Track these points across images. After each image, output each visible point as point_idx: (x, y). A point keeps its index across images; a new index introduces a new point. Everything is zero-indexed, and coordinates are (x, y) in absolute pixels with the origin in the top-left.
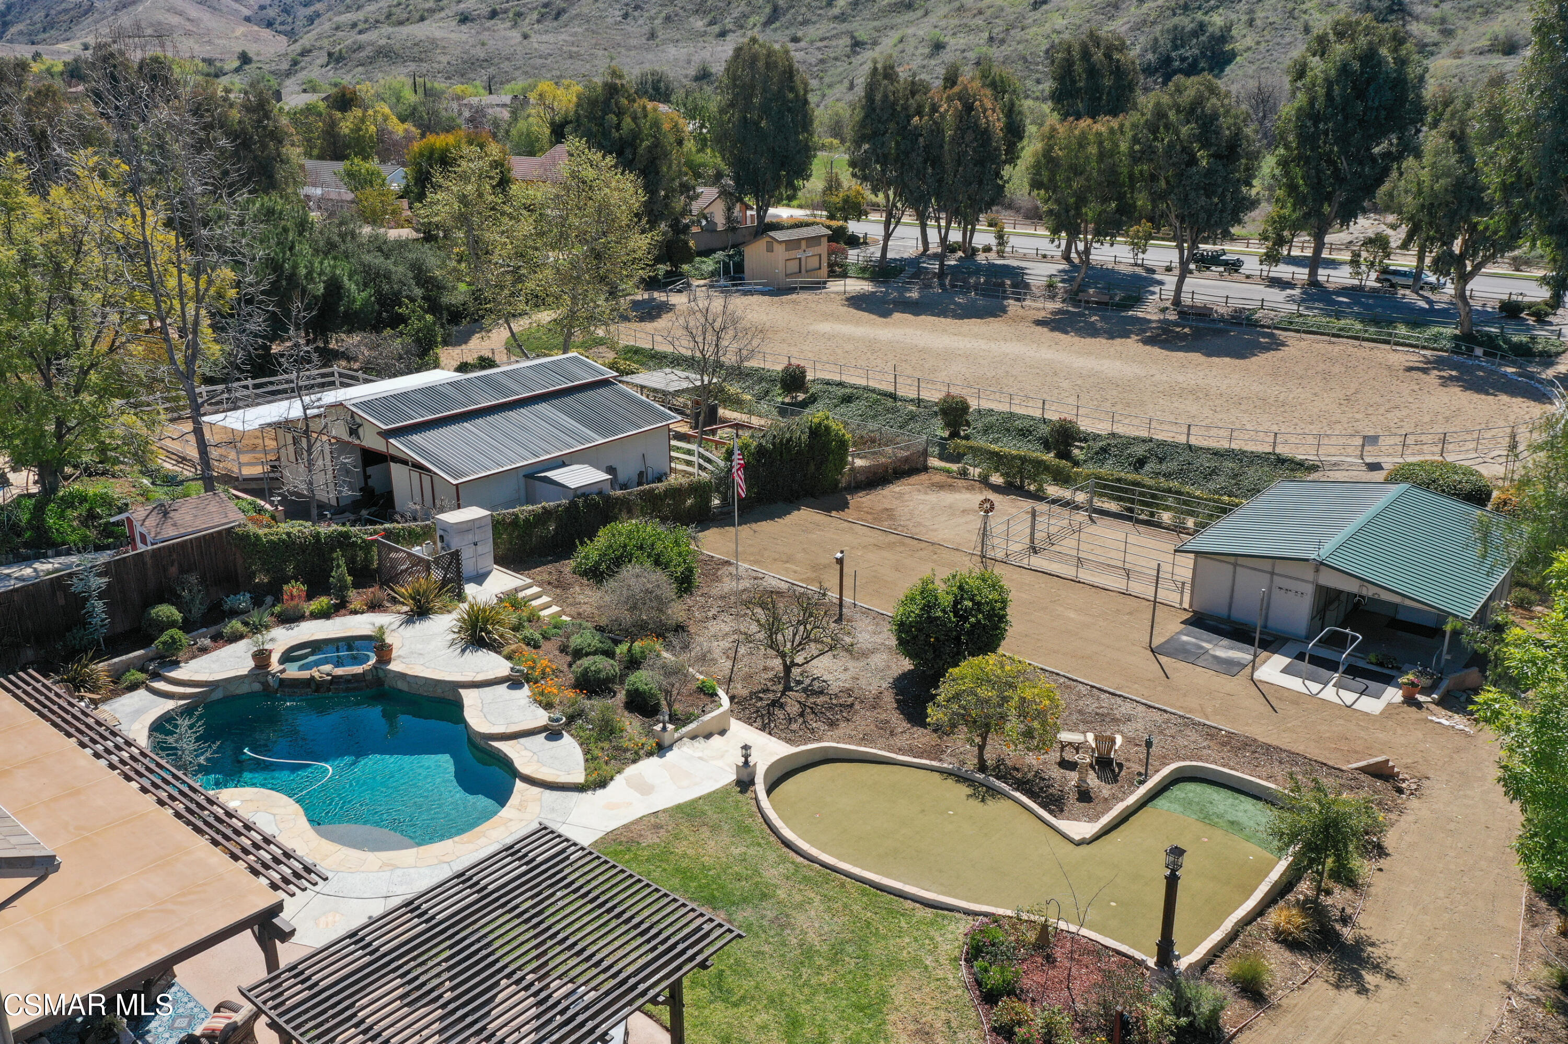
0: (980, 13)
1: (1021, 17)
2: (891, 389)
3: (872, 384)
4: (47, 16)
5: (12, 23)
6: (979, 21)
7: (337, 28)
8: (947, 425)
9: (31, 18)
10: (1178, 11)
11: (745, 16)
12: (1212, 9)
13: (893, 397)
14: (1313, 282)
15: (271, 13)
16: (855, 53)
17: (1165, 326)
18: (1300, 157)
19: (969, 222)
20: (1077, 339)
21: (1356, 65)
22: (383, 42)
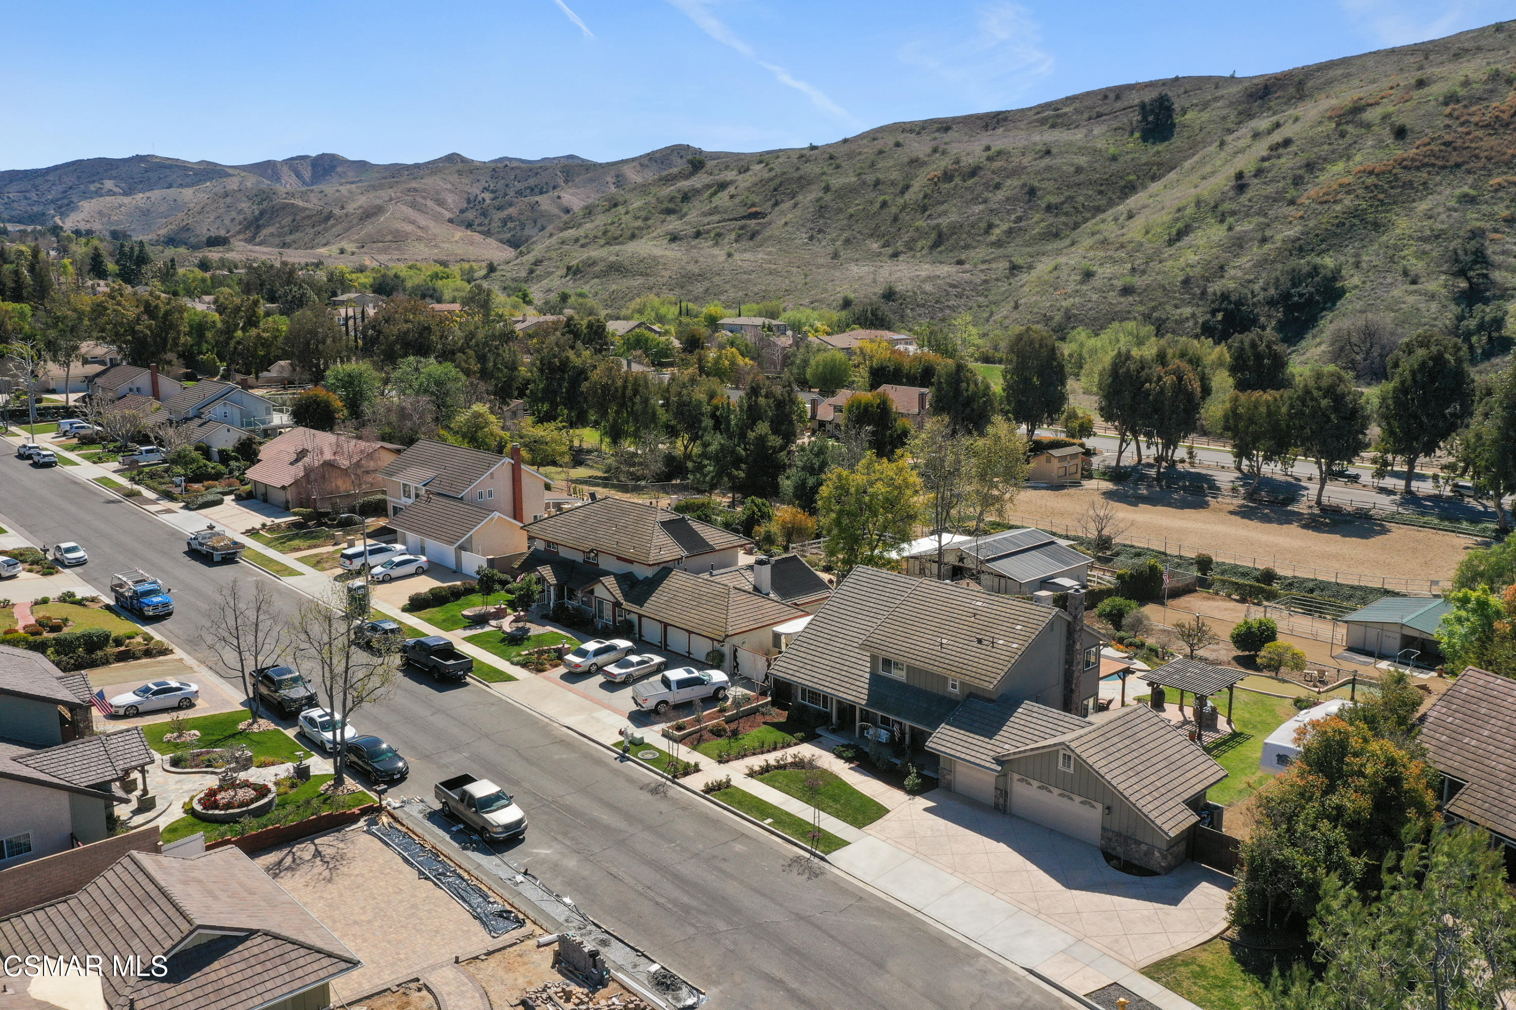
0: (1122, 246)
1: (1158, 252)
2: (1163, 550)
3: (1152, 547)
4: (294, 221)
5: (264, 226)
6: (1122, 254)
7: (563, 243)
8: (1199, 570)
9: (280, 222)
10: (1294, 252)
11: (914, 240)
12: (1323, 251)
13: (1165, 554)
14: (1408, 491)
15: (470, 215)
16: (1013, 275)
17: (1313, 517)
18: (1396, 414)
19: (1171, 442)
20: (1259, 524)
21: (1431, 363)
22: (613, 258)
